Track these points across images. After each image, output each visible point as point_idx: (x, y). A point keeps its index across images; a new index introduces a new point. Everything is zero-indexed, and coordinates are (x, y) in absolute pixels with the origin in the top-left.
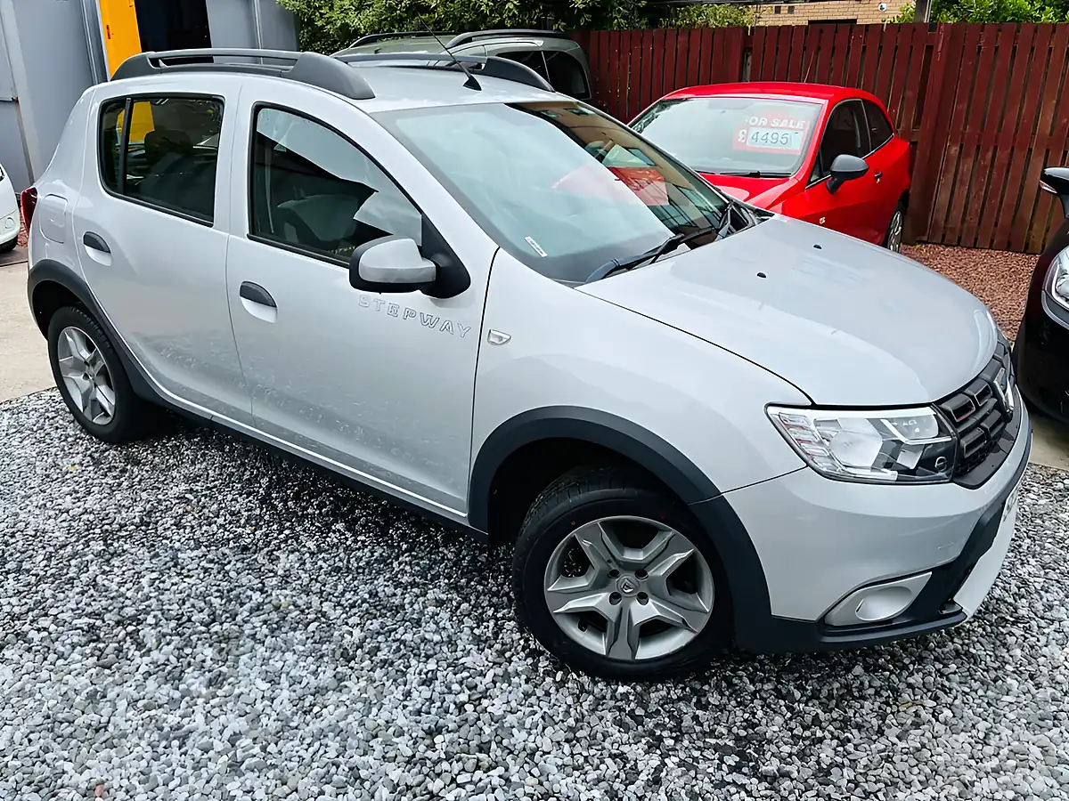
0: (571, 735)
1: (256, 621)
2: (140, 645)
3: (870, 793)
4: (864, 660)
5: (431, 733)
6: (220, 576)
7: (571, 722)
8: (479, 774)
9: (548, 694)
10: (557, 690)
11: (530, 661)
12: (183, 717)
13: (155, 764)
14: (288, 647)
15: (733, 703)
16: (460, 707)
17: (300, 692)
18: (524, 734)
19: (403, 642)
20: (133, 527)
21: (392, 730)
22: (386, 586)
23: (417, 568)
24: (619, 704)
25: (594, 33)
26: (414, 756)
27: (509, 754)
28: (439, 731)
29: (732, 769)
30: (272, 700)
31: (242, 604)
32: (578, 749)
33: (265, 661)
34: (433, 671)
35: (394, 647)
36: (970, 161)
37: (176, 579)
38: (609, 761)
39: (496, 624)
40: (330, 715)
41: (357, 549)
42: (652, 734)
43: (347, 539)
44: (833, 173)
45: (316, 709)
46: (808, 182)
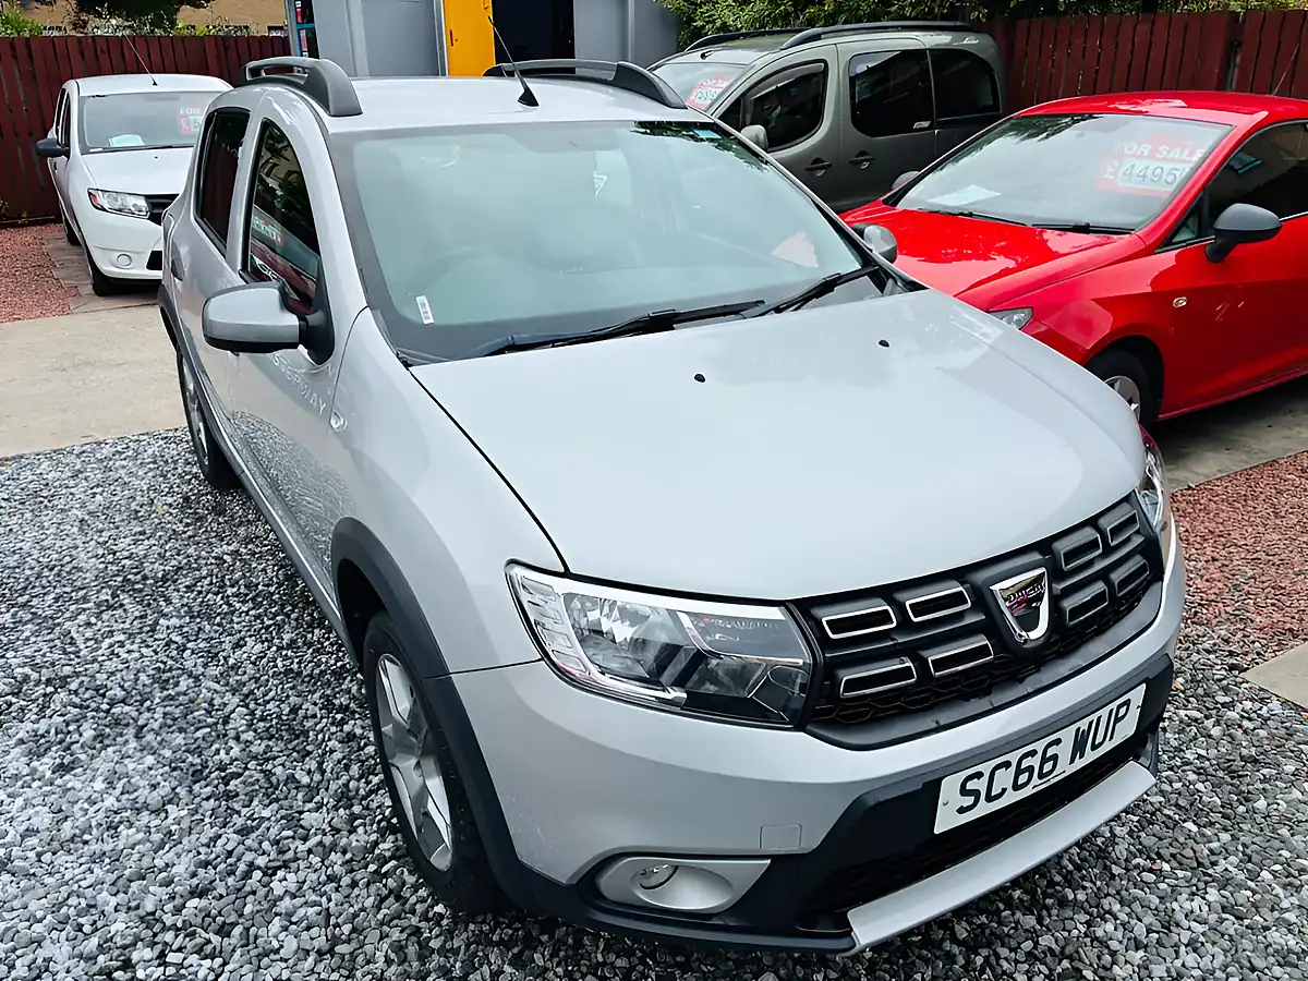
0: (329, 947)
1: (159, 712)
2: (42, 709)
4: (794, 969)
5: (193, 893)
6: (174, 653)
8: (194, 958)
9: (354, 884)
10: (368, 884)
11: (375, 837)
14: (158, 749)
15: (560, 970)
16: (249, 872)
17: (123, 803)
18: (280, 928)
19: (269, 775)
20: (152, 581)
21: (163, 875)
22: (315, 704)
24: (422, 924)
25: (1022, 24)
26: (153, 913)
27: (243, 946)
28: (203, 893)
30: (93, 804)
31: (163, 689)
34: (264, 818)
35: (254, 779)
37: (135, 647)
40: (125, 839)
41: (327, 653)
44: (1220, 233)
46: (1166, 242)
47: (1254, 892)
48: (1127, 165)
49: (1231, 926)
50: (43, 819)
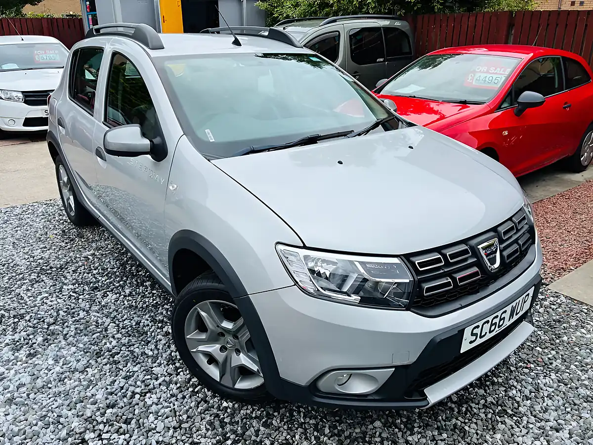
0: (178, 425)
1: (73, 327)
2: (14, 329)
4: (387, 418)
5: (108, 406)
6: (74, 301)
7: (185, 417)
8: (115, 435)
9: (184, 397)
10: (190, 397)
11: (188, 377)
12: (7, 370)
14: (76, 344)
15: (286, 427)
16: (133, 395)
17: (65, 369)
18: (154, 418)
19: (133, 352)
20: (55, 269)
21: (92, 400)
22: (147, 320)
23: (169, 313)
24: (219, 412)
25: (420, 16)
26: (91, 417)
27: (138, 428)
28: (113, 406)
30: (50, 370)
31: (73, 317)
32: (177, 434)
33: (61, 349)
34: (135, 371)
35: (126, 354)
37: (54, 299)
41: (148, 297)
42: (225, 435)
43: (147, 291)
44: (519, 103)
46: (498, 108)
47: (570, 374)
48: (477, 75)
49: (563, 388)
50: (26, 379)
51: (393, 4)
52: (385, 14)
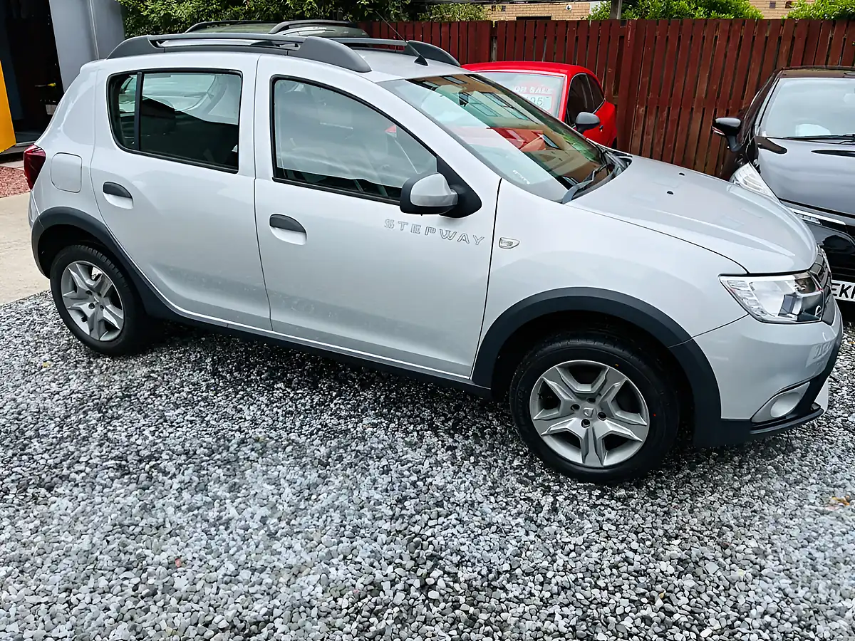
0: (493, 491)
1: (245, 449)
2: (165, 473)
3: (682, 500)
5: (401, 501)
6: (204, 425)
7: (490, 484)
8: (441, 520)
10: (474, 467)
11: (450, 453)
12: (220, 512)
13: (212, 543)
14: (277, 463)
16: (414, 484)
17: (298, 488)
18: (463, 494)
19: (358, 451)
20: (118, 399)
21: (372, 502)
22: (331, 419)
23: (349, 406)
24: (516, 471)
26: (394, 515)
27: (456, 506)
28: (405, 499)
29: (598, 498)
30: (280, 495)
31: (229, 441)
32: (500, 498)
33: (265, 473)
34: (387, 465)
35: (354, 455)
36: (653, 118)
37: (171, 430)
38: (522, 502)
39: (418, 434)
40: (325, 500)
41: (299, 399)
42: (542, 485)
43: (289, 393)
44: (577, 125)
45: (314, 497)
51: (336, 6)
52: (327, 18)
